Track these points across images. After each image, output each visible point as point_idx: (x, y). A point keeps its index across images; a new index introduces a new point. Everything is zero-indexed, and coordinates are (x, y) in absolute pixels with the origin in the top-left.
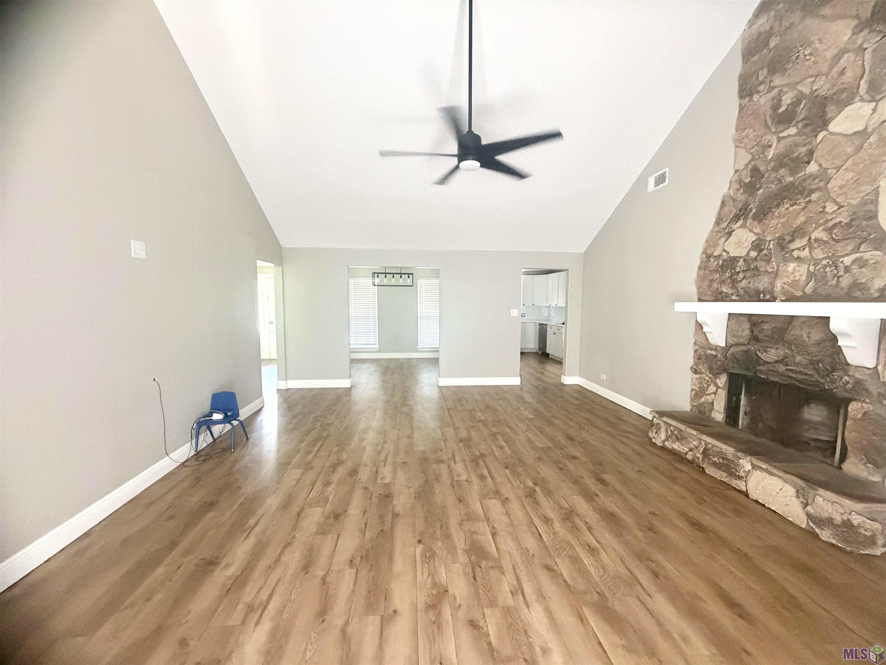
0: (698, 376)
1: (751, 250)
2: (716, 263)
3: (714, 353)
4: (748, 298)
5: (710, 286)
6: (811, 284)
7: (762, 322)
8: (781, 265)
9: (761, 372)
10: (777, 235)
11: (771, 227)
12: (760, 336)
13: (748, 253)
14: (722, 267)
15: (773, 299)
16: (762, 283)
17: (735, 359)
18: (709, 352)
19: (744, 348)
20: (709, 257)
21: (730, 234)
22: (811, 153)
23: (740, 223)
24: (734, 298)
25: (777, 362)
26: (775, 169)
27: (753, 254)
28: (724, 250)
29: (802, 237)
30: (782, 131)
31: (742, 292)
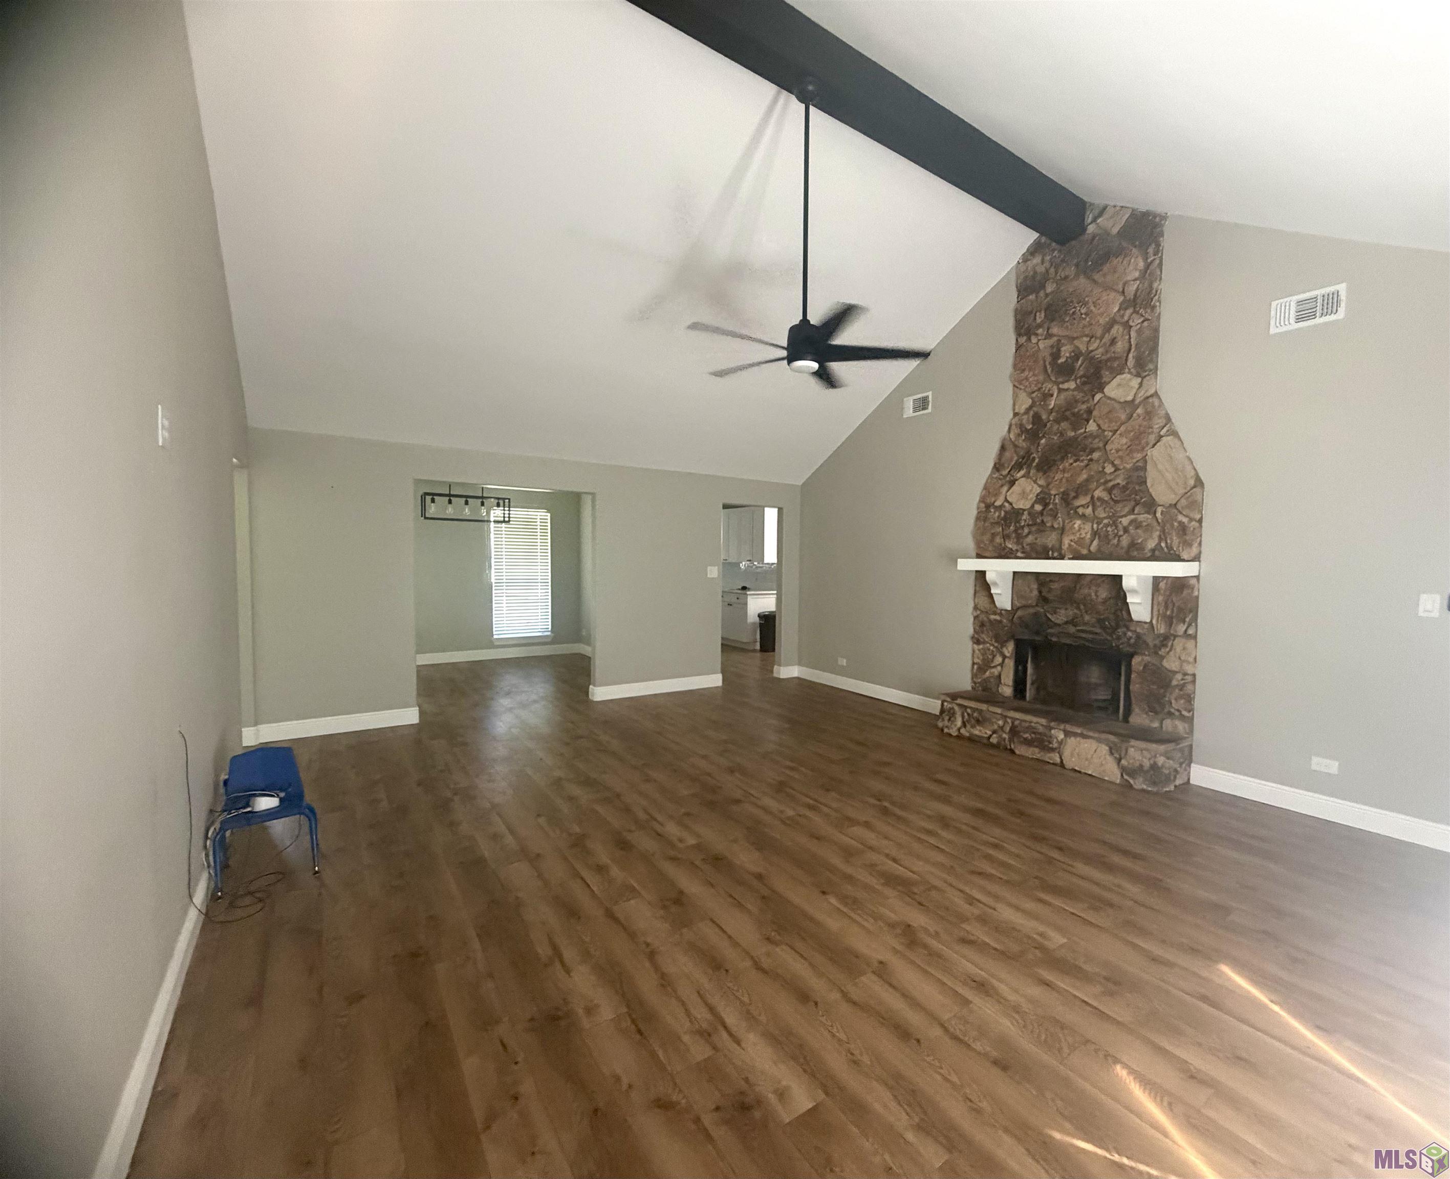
0: (981, 646)
1: (1035, 502)
2: (997, 514)
3: (998, 618)
4: (1034, 555)
5: (992, 540)
6: (1095, 543)
7: (1051, 581)
8: (1067, 521)
9: (1053, 635)
10: (1062, 490)
11: (1056, 481)
12: (1050, 596)
13: (1033, 506)
14: (1005, 519)
15: (1062, 558)
16: (1050, 539)
17: (1024, 624)
18: (992, 617)
19: (1032, 611)
20: (988, 507)
21: (1012, 483)
22: (1090, 412)
23: (1022, 472)
24: (1019, 554)
25: (1067, 623)
26: (1057, 421)
27: (1038, 508)
28: (1006, 500)
29: (1086, 494)
30: (1063, 383)
31: (1028, 548)
